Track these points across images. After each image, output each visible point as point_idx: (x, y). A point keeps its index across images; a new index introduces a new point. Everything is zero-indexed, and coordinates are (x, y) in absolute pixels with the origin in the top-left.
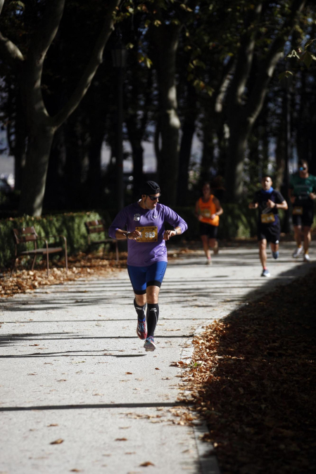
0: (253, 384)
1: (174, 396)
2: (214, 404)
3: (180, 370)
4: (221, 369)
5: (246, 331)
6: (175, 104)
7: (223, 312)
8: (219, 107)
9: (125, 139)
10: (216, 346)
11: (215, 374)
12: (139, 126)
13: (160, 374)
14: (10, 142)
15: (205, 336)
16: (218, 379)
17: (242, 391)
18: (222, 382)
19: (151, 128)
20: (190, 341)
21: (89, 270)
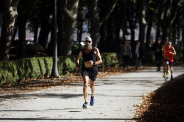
0: (161, 113)
1: (132, 116)
2: (145, 119)
3: (136, 108)
4: (151, 108)
5: (162, 95)
6: (144, 16)
7: (155, 88)
8: (162, 18)
9: (128, 28)
10: (151, 100)
11: (148, 109)
12: (133, 24)
13: (129, 109)
14: (88, 28)
15: (147, 97)
16: (149, 111)
17: (156, 115)
18: (150, 112)
19: (138, 24)
20: (141, 98)
21: (111, 73)
